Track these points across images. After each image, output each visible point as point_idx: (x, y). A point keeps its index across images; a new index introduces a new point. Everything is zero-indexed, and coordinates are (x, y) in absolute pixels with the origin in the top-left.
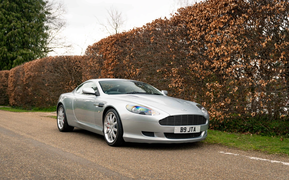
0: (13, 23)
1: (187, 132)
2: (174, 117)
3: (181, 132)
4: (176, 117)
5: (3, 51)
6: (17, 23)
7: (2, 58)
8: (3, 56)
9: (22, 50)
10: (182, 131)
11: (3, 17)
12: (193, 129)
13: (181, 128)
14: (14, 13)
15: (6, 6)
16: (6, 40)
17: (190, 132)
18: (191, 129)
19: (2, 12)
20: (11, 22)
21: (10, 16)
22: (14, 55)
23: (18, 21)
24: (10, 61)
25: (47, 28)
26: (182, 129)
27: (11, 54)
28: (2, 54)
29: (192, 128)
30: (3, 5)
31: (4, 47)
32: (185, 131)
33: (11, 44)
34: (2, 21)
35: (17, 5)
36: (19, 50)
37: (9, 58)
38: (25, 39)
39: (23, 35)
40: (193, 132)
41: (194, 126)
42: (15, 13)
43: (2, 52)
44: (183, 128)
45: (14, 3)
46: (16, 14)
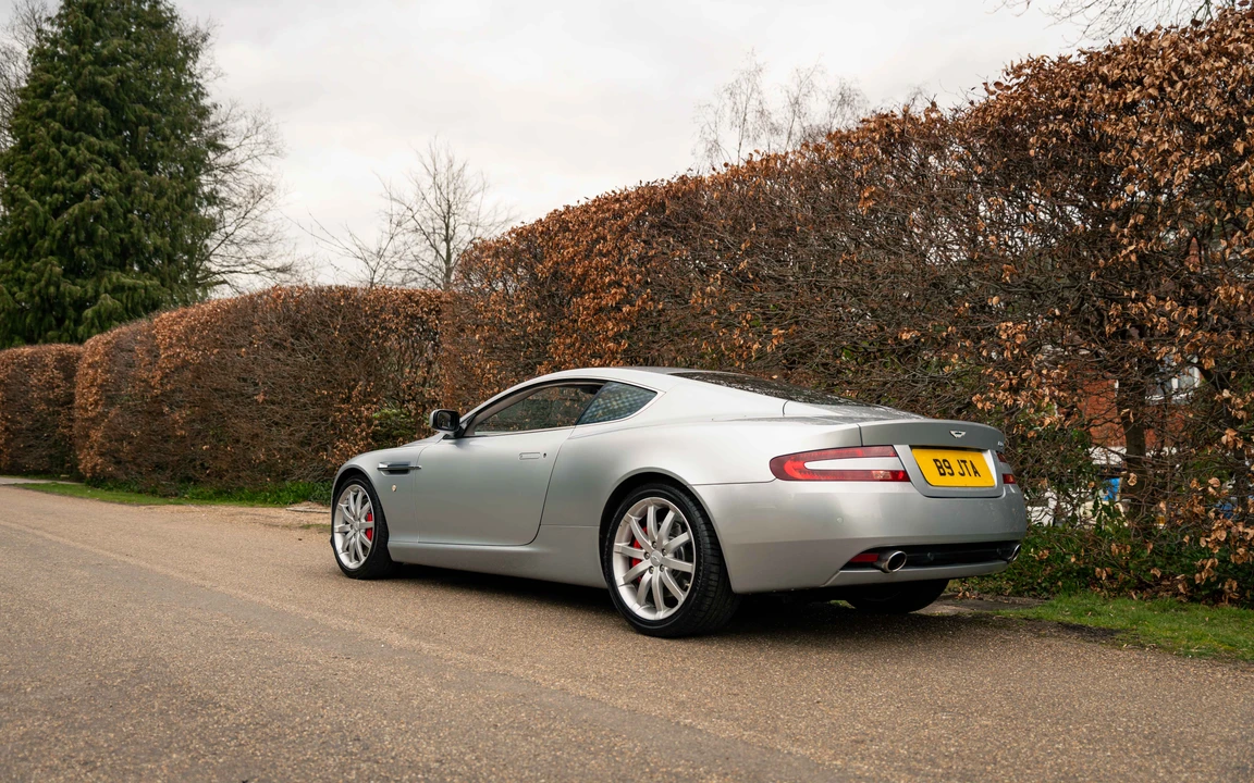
0: (89, 175)
5: (46, 275)
6: (104, 174)
7: (41, 298)
8: (43, 291)
9: (119, 273)
11: (53, 149)
14: (93, 139)
15: (65, 109)
16: (59, 232)
19: (48, 133)
20: (80, 170)
21: (78, 149)
22: (86, 292)
23: (109, 169)
24: (71, 313)
25: (212, 199)
27: (74, 284)
28: (43, 282)
30: (54, 106)
31: (50, 257)
33: (76, 250)
34: (48, 166)
35: (108, 111)
36: (107, 272)
37: (68, 299)
38: (131, 233)
39: (125, 218)
42: (98, 137)
43: (42, 275)
45: (95, 102)
46: (103, 144)
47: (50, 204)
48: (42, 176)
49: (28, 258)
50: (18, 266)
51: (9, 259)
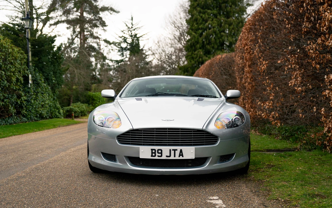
0: (208, 22)
1: (164, 157)
2: (142, 131)
3: (152, 156)
4: (144, 131)
5: (199, 55)
8: (198, 60)
10: (154, 155)
11: (199, 17)
12: (177, 153)
13: (152, 150)
14: (209, 11)
16: (202, 42)
17: (172, 157)
18: (172, 152)
19: (197, 12)
20: (206, 21)
21: (205, 15)
23: (215, 19)
26: (153, 152)
27: (207, 57)
28: (198, 58)
29: (175, 150)
30: (198, 3)
31: (200, 50)
32: (160, 155)
33: (206, 46)
34: (197, 22)
38: (223, 38)
39: (220, 34)
40: (177, 157)
41: (179, 148)
44: (155, 150)
46: (212, 12)
47: (199, 33)
48: (196, 25)
49: (195, 51)
50: (192, 53)
51: (190, 51)
